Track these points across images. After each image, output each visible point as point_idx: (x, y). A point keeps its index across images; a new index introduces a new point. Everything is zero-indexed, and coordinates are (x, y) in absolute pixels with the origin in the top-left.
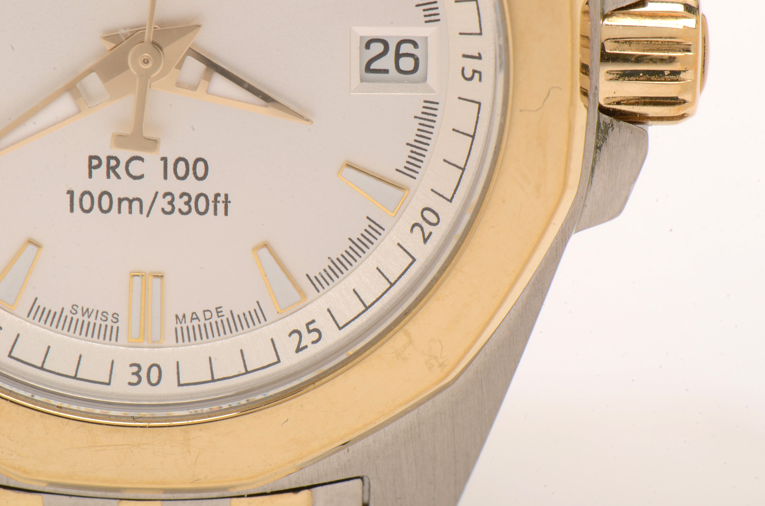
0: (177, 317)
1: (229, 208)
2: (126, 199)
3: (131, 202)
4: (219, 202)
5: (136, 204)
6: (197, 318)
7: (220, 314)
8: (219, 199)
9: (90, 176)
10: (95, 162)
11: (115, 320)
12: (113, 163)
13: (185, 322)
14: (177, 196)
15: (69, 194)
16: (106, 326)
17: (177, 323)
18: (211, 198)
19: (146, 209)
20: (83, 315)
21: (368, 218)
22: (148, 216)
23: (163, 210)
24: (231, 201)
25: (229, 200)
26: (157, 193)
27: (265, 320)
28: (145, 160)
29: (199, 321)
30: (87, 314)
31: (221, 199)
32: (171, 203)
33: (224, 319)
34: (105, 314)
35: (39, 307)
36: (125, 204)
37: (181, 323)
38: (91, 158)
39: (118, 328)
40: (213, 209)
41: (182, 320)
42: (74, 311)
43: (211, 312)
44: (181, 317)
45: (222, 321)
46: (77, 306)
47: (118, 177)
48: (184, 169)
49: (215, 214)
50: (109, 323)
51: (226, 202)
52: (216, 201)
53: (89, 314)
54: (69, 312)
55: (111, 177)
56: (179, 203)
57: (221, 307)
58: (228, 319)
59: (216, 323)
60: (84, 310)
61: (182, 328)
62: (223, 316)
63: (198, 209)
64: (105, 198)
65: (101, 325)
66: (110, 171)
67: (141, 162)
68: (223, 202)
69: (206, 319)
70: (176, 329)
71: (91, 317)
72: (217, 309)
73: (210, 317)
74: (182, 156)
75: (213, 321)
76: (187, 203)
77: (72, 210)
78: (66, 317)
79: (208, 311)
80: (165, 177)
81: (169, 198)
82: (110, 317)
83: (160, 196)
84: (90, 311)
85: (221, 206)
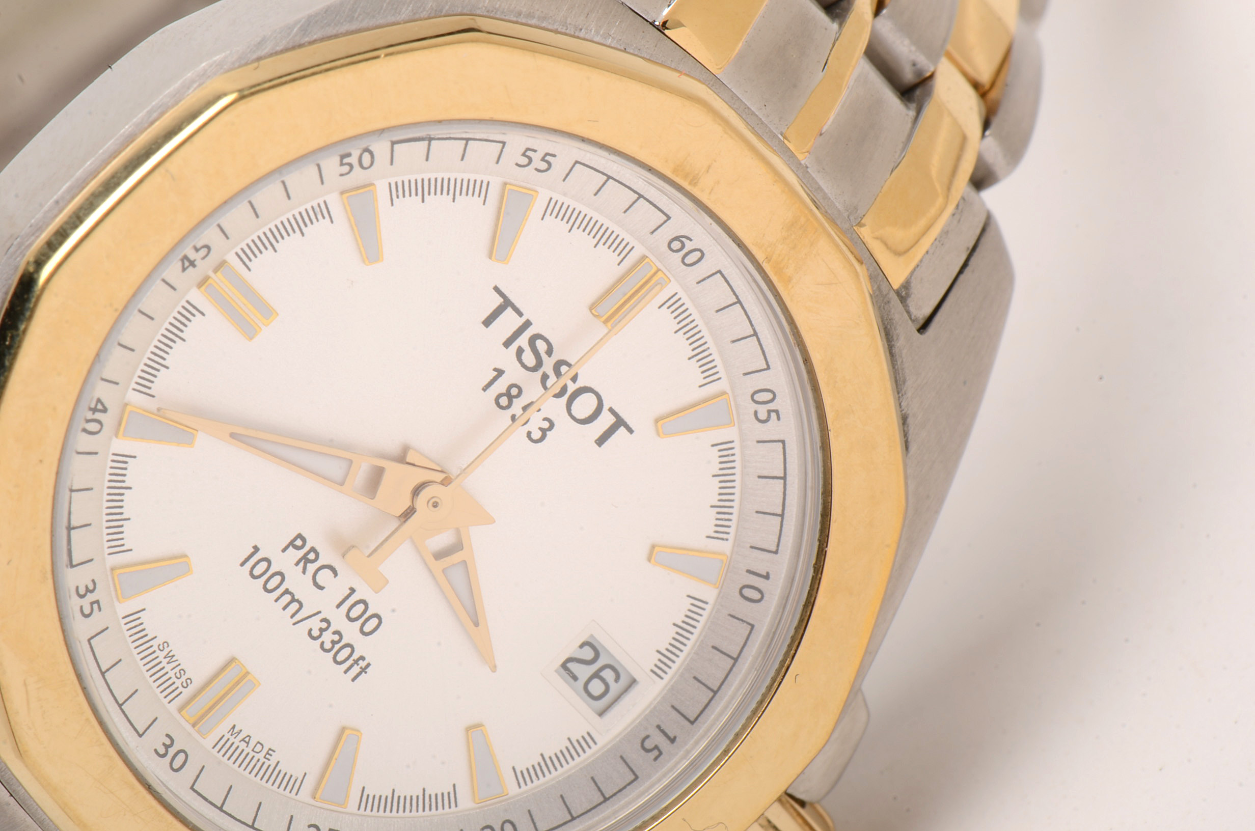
0: (234, 727)
1: (360, 677)
2: (292, 595)
3: (293, 600)
4: (358, 665)
5: (295, 606)
6: (248, 743)
7: (268, 756)
8: (360, 662)
9: (284, 550)
11: (185, 685)
12: (312, 556)
13: (235, 738)
14: (331, 629)
15: (254, 549)
16: (174, 683)
17: (228, 732)
18: (355, 656)
19: (298, 617)
20: (166, 657)
21: (454, 786)
22: (294, 624)
23: (310, 630)
24: (368, 673)
25: (366, 670)
26: (319, 612)
27: (296, 794)
28: (337, 577)
29: (247, 746)
30: (169, 658)
31: (362, 664)
32: (322, 630)
33: (267, 763)
34: (182, 672)
35: (139, 618)
36: (287, 598)
37: (232, 735)
38: (300, 536)
39: (181, 693)
40: (348, 666)
41: (235, 733)
42: (161, 647)
43: (263, 748)
45: (264, 763)
46: (168, 646)
47: (304, 571)
48: (359, 613)
49: (346, 672)
50: (178, 683)
51: (364, 670)
52: (356, 662)
53: (171, 661)
54: (158, 644)
55: (299, 566)
56: (328, 637)
57: (274, 751)
58: (269, 766)
59: (258, 760)
60: (170, 654)
61: (228, 740)
62: (269, 760)
63: (337, 655)
64: (277, 579)
65: (170, 678)
66: (303, 560)
67: (333, 575)
68: (361, 668)
69: (253, 750)
70: (224, 736)
71: (169, 665)
72: (270, 749)
73: (258, 751)
74: (368, 601)
75: (257, 756)
76: (334, 643)
77: (242, 564)
78: (151, 646)
79: (262, 745)
80: (338, 606)
81: (324, 625)
82: (183, 678)
83: (320, 616)
84: (174, 659)
85: (356, 670)
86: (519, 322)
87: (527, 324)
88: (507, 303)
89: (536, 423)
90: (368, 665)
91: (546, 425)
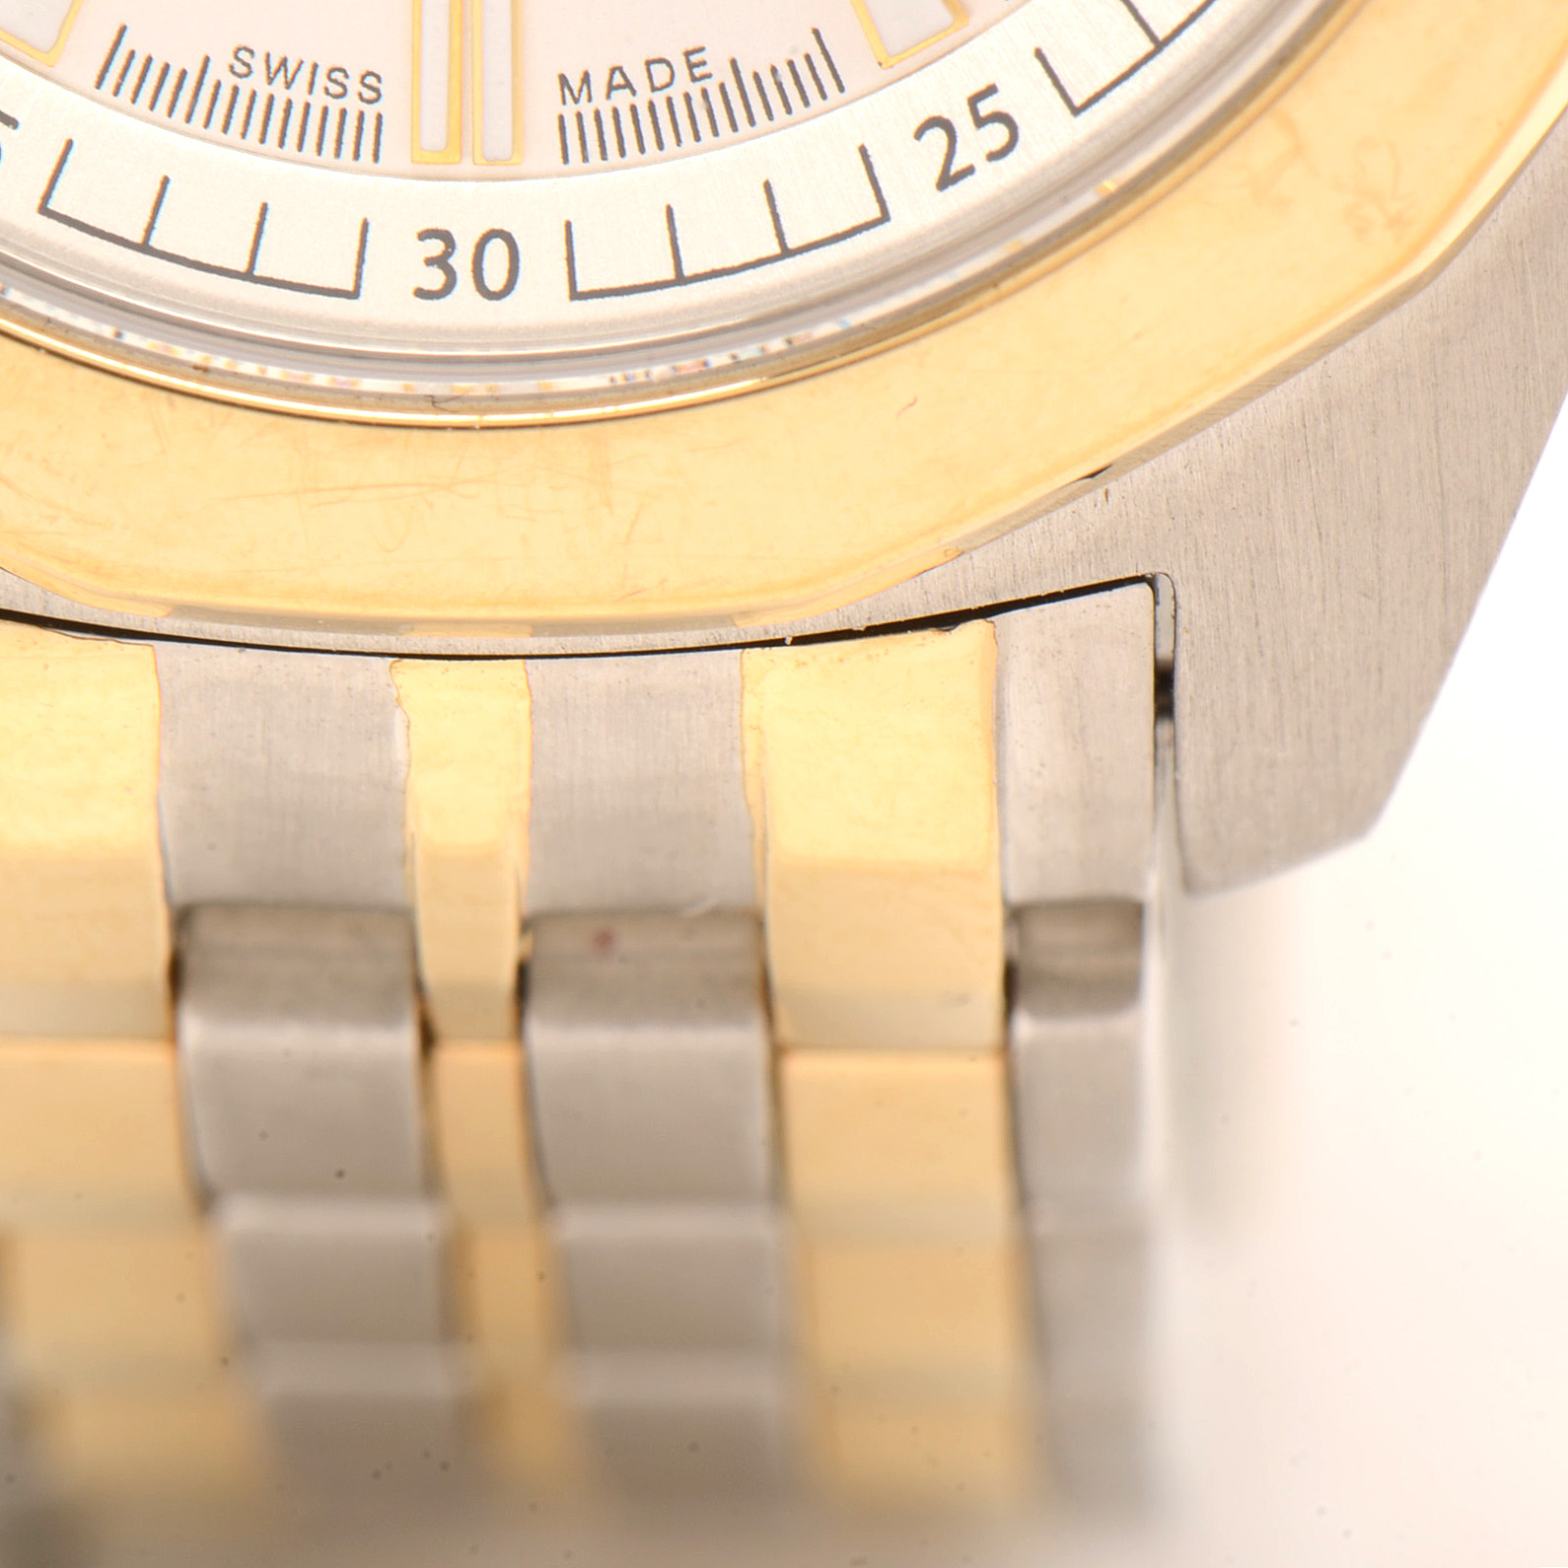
0: (563, 81)
6: (628, 85)
7: (698, 72)
11: (369, 95)
13: (590, 99)
16: (343, 113)
17: (564, 102)
20: (270, 81)
27: (841, 87)
29: (634, 93)
30: (281, 75)
33: (712, 87)
34: (336, 75)
35: (131, 57)
37: (576, 101)
39: (379, 118)
41: (581, 90)
42: (240, 68)
43: (669, 65)
44: (575, 84)
45: (705, 93)
46: (251, 52)
50: (352, 105)
53: (290, 75)
54: (227, 69)
57: (700, 50)
58: (722, 87)
59: (688, 98)
60: (274, 65)
61: (579, 117)
62: (708, 76)
65: (325, 111)
69: (654, 89)
70: (561, 119)
71: (294, 86)
72: (688, 54)
73: (667, 79)
75: (676, 93)
78: (218, 86)
79: (661, 61)
82: (354, 85)
84: (292, 66)
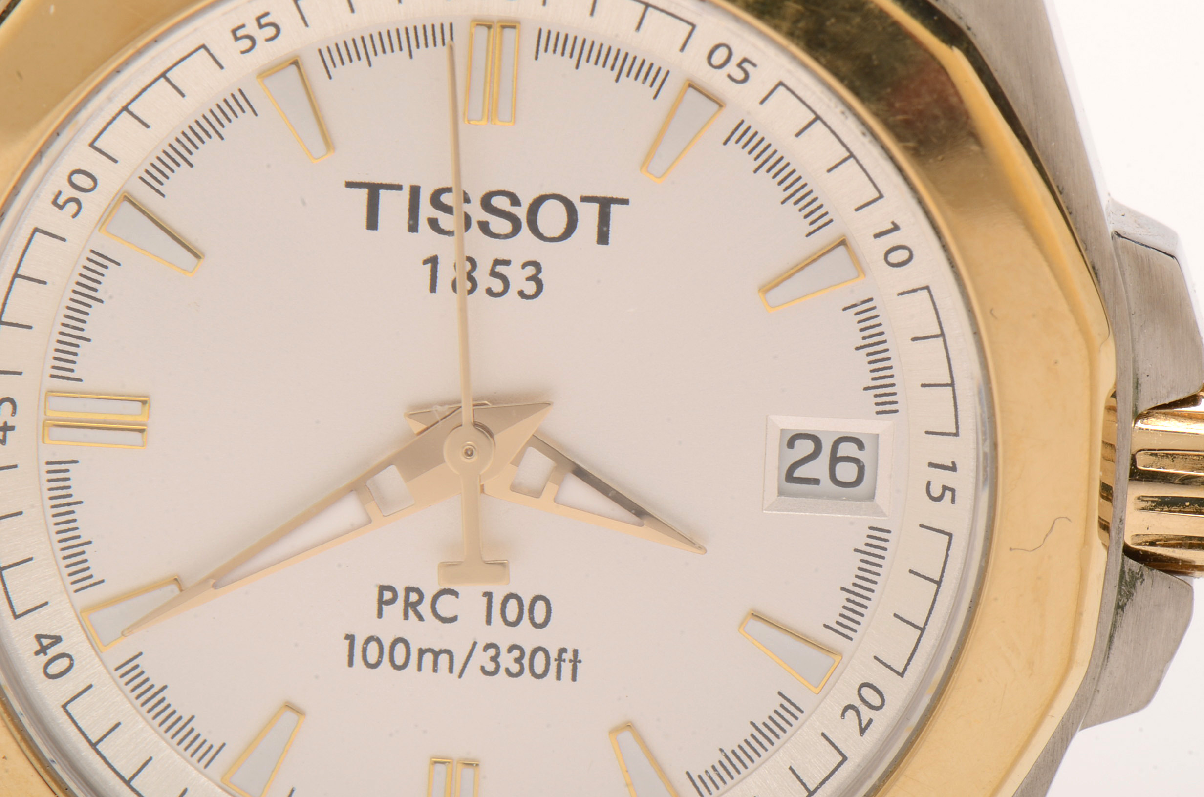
1: (578, 671)
2: (430, 650)
3: (436, 654)
4: (564, 661)
5: (444, 659)
8: (564, 656)
9: (380, 614)
10: (388, 595)
12: (414, 597)
14: (504, 650)
15: (348, 639)
18: (554, 655)
19: (457, 667)
21: (780, 694)
22: (460, 676)
23: (483, 668)
24: (582, 660)
25: (579, 659)
26: (475, 644)
28: (460, 596)
31: (568, 656)
32: (494, 659)
36: (428, 658)
38: (383, 589)
40: (555, 670)
47: (420, 618)
48: (517, 610)
49: (559, 678)
51: (575, 661)
52: (560, 659)
55: (409, 618)
56: (507, 660)
63: (534, 670)
64: (400, 649)
66: (409, 608)
67: (454, 597)
68: (571, 661)
74: (514, 591)
76: (518, 660)
77: (351, 663)
80: (489, 622)
81: (492, 652)
83: (479, 647)
85: (567, 667)
86: (404, 196)
87: (415, 192)
88: (374, 190)
89: (518, 277)
90: (576, 652)
91: (530, 271)
